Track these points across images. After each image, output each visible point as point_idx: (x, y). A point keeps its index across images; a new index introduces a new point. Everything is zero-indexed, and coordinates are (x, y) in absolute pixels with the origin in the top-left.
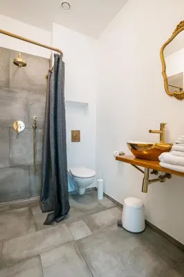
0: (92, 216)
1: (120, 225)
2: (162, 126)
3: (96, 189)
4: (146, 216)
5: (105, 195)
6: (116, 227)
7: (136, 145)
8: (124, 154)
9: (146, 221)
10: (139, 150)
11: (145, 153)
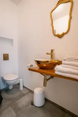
0: (17, 102)
1: (32, 104)
2: (52, 51)
3: (19, 84)
4: (45, 96)
5: (24, 87)
6: (30, 106)
7: (40, 61)
8: (32, 66)
9: (45, 98)
10: (41, 64)
11: (45, 65)
